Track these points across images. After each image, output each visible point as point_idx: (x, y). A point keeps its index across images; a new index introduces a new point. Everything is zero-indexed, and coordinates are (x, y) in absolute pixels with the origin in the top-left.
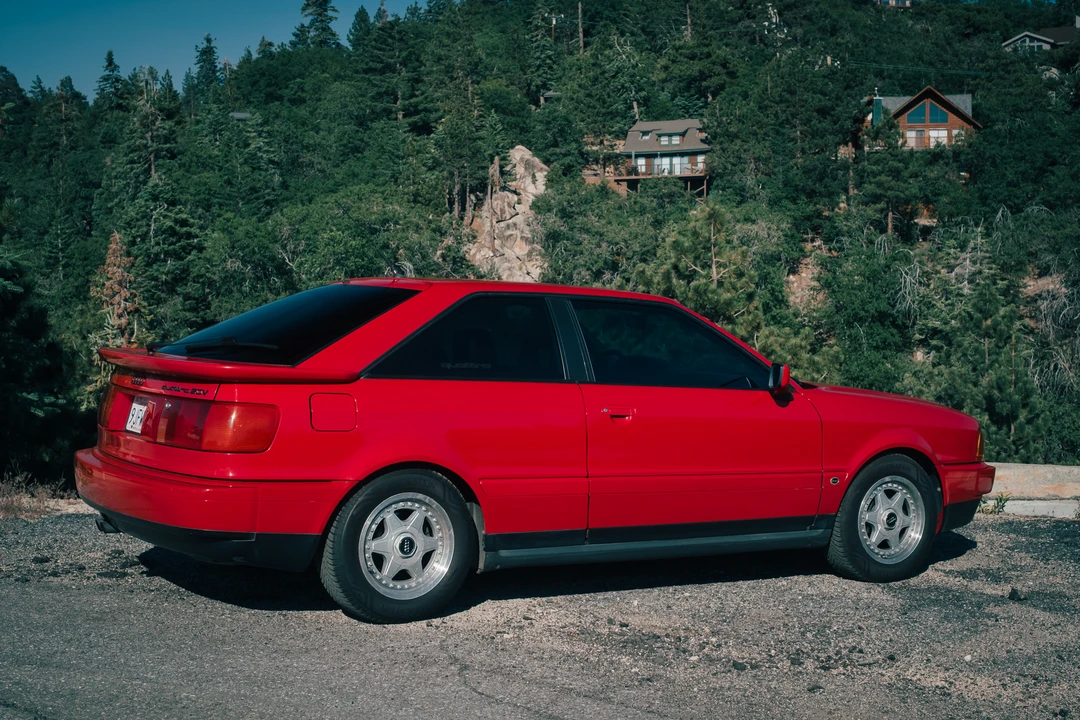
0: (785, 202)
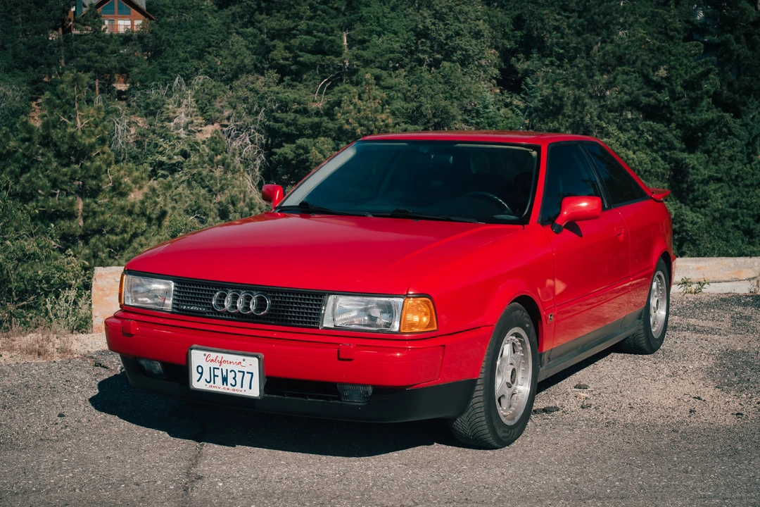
0: (16, 71)
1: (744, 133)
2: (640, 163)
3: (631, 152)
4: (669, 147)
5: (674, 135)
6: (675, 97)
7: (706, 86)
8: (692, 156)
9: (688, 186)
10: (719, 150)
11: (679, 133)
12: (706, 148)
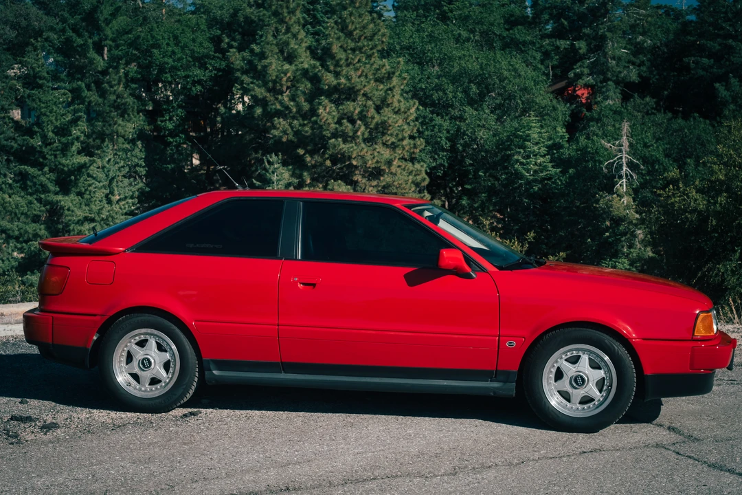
1: (101, 175)
2: (17, 206)
3: (6, 196)
4: (43, 190)
5: (49, 179)
6: (46, 143)
7: (75, 132)
8: (67, 198)
9: (63, 226)
10: (90, 192)
11: (53, 176)
12: (78, 190)
